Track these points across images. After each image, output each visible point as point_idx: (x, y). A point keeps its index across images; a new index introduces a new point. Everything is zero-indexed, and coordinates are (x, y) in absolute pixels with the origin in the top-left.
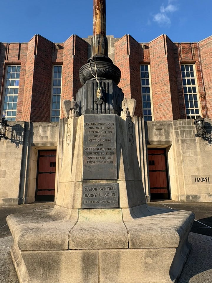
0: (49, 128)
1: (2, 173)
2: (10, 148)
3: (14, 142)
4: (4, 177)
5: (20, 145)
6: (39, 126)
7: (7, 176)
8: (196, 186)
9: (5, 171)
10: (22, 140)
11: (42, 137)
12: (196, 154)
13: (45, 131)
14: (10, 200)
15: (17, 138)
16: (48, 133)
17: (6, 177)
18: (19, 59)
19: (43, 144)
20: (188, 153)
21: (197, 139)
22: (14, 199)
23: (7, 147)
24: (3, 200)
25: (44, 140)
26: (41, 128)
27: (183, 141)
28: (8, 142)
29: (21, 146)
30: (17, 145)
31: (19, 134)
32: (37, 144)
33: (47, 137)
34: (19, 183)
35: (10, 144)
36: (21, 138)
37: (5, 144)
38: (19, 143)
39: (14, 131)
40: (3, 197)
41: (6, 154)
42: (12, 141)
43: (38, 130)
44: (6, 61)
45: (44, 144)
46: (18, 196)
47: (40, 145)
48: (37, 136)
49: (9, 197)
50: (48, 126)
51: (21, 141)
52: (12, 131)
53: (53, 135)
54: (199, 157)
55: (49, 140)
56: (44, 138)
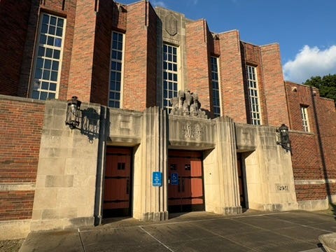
0: (131, 118)
1: (67, 179)
2: (80, 143)
3: (85, 134)
4: (71, 186)
5: (94, 138)
6: (118, 114)
7: (76, 183)
8: (278, 194)
9: (73, 176)
10: (98, 132)
11: (121, 130)
12: (277, 162)
13: (125, 122)
14: (83, 219)
15: (90, 128)
16: (130, 125)
17: (74, 185)
18: (63, 9)
19: (123, 139)
20: (272, 161)
21: (278, 146)
22: (87, 218)
23: (75, 140)
24: (71, 220)
25: (125, 135)
26: (120, 118)
27: (268, 148)
28: (76, 133)
29: (96, 141)
30: (91, 138)
31: (93, 122)
32: (116, 138)
33: (129, 130)
34: (94, 194)
35: (80, 136)
36: (96, 129)
37: (72, 135)
38: (93, 136)
39: (85, 118)
40: (70, 216)
41: (74, 152)
42: (83, 132)
43: (117, 120)
44: (41, 6)
45: (125, 139)
46: (93, 213)
47: (118, 140)
48: (115, 127)
49: (79, 216)
50: (129, 116)
51: (96, 134)
52: (83, 118)
53: (136, 129)
54: (280, 165)
55: (132, 135)
56: (124, 131)
